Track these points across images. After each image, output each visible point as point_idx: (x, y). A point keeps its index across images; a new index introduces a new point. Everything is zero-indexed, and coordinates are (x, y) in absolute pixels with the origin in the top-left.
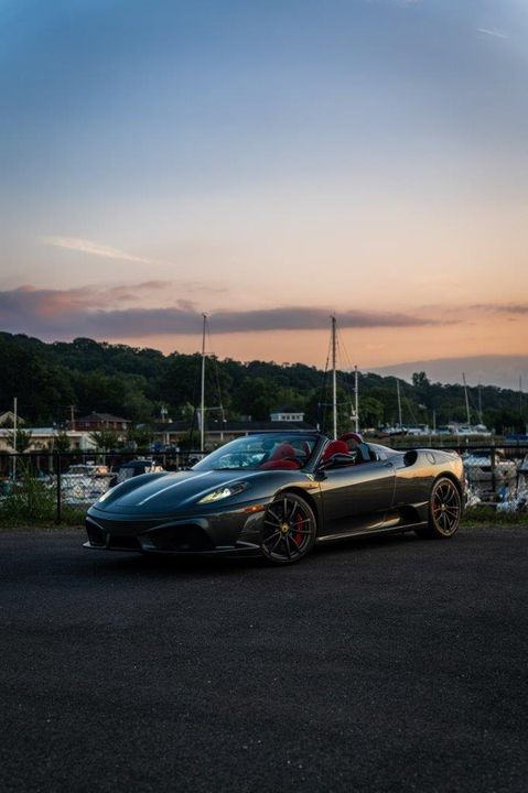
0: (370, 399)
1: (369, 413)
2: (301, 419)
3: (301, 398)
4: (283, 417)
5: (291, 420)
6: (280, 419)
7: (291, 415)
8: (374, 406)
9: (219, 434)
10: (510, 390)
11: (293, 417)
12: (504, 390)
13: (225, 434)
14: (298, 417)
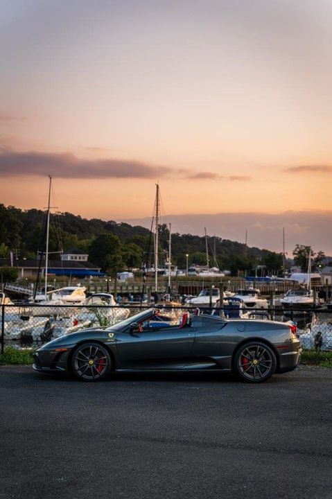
0: (133, 245)
1: (131, 256)
2: (86, 260)
3: (84, 242)
4: (72, 258)
5: (78, 260)
6: (69, 259)
7: (78, 256)
8: (135, 250)
9: (21, 270)
10: (228, 241)
11: (80, 258)
12: (224, 240)
13: (25, 270)
14: (84, 258)
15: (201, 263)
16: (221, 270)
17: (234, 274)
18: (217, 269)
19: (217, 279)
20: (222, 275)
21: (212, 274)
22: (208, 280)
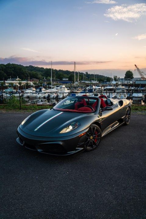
3: (68, 76)
4: (65, 79)
14: (67, 79)
15: (93, 80)
16: (98, 81)
17: (100, 82)
18: (97, 81)
19: (96, 83)
20: (98, 82)
21: (95, 82)
22: (95, 83)
